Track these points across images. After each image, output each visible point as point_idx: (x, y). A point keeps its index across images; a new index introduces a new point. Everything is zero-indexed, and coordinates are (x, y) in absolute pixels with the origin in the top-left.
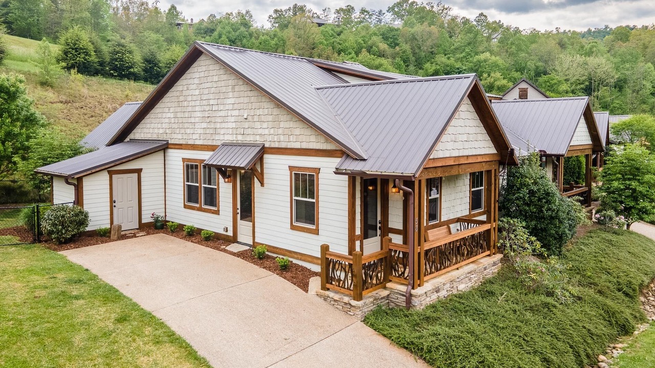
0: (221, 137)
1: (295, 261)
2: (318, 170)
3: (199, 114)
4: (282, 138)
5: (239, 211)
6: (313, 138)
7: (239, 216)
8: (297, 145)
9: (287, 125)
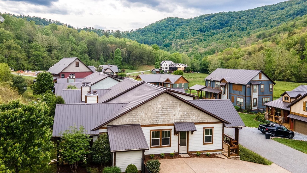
0: (173, 121)
1: (204, 153)
2: (213, 127)
3: (161, 114)
4: (201, 120)
5: (180, 144)
6: (212, 119)
7: (180, 145)
8: (206, 121)
9: (203, 116)
